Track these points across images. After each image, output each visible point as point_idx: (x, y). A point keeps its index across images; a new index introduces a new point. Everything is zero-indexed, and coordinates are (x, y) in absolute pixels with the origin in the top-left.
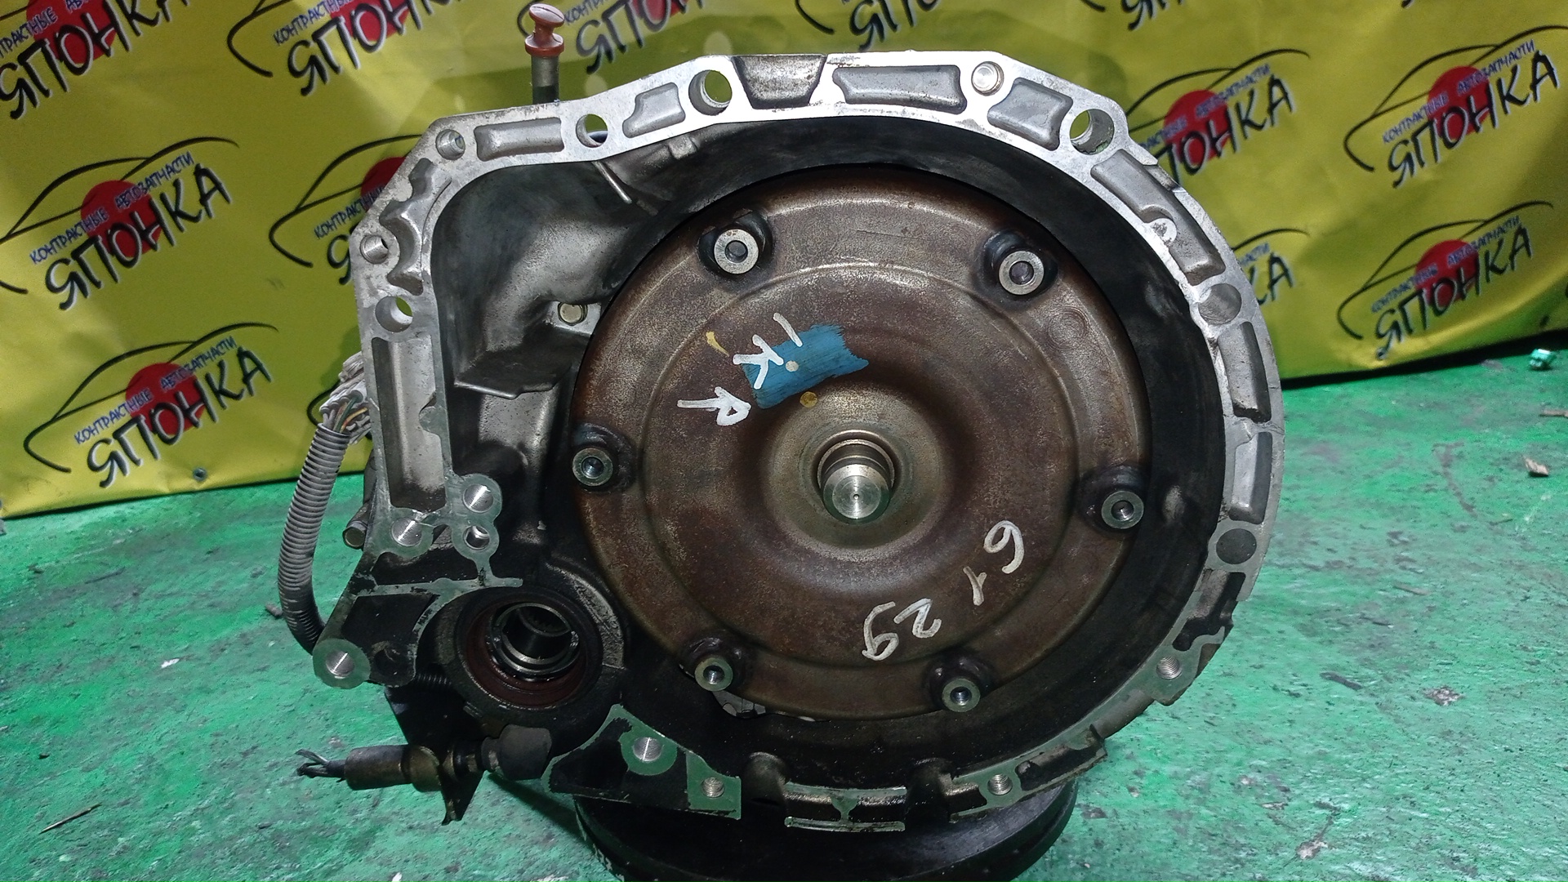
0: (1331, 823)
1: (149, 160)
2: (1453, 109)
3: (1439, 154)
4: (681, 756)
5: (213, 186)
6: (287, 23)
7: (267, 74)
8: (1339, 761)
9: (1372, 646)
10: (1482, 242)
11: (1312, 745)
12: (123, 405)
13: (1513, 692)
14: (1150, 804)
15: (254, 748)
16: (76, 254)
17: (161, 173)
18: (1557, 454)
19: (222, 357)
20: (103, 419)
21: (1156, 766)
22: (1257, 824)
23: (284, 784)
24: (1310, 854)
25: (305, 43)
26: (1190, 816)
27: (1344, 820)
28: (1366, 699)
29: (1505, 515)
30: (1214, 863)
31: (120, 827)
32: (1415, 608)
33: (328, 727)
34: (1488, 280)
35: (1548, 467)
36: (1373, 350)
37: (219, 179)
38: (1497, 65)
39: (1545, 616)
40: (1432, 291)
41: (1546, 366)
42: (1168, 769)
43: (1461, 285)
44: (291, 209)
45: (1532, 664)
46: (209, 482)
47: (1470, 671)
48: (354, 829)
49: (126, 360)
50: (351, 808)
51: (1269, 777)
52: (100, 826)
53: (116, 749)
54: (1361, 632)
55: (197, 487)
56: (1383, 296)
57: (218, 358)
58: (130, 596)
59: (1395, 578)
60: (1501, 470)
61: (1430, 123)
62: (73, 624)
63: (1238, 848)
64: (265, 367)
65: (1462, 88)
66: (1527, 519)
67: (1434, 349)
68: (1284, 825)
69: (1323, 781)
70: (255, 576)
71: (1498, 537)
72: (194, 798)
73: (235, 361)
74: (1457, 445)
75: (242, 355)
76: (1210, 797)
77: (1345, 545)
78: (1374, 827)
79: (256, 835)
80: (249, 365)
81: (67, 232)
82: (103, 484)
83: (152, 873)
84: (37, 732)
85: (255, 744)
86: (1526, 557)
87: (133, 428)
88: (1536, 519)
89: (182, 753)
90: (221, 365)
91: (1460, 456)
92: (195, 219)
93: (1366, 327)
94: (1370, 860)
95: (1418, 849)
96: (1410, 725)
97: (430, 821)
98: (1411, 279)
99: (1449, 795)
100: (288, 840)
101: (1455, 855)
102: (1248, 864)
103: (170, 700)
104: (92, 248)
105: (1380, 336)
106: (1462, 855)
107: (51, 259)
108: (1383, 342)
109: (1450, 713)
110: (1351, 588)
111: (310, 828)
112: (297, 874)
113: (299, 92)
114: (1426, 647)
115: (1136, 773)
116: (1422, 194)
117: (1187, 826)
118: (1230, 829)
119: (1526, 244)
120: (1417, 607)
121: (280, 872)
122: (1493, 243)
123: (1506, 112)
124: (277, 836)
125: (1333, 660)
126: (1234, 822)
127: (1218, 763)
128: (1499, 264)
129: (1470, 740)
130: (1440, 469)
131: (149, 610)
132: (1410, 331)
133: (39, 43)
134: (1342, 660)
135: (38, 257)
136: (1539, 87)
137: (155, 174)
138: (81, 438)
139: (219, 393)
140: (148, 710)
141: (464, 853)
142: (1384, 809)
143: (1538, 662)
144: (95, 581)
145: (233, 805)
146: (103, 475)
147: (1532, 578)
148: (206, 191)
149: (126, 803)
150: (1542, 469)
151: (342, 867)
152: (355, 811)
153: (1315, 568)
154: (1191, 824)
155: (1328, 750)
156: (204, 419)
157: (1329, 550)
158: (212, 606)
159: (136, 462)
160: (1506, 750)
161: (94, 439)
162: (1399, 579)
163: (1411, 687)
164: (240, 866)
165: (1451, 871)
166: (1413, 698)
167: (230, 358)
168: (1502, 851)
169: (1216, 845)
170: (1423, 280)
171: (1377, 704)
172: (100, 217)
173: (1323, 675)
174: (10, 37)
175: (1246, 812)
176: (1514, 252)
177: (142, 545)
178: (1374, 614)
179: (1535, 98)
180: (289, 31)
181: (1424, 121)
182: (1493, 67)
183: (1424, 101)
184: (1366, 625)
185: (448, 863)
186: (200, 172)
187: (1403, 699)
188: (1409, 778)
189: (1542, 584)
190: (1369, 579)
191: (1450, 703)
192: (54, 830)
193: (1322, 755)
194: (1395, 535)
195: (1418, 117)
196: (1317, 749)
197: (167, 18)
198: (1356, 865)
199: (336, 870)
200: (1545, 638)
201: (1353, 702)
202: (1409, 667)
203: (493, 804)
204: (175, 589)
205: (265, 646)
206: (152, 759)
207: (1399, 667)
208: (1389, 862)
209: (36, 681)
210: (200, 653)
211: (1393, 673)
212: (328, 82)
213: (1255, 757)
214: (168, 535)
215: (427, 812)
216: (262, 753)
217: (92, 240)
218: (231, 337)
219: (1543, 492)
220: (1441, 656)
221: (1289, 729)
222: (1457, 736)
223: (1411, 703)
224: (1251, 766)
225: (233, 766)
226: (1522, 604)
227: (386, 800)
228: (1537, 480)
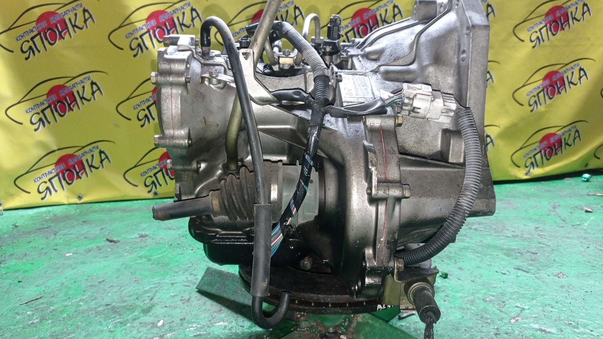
0: (522, 312)
1: (74, 78)
2: (551, 85)
3: (546, 101)
6: (131, 31)
7: (122, 49)
8: (523, 294)
9: (532, 260)
10: (563, 134)
11: (512, 289)
12: (54, 169)
13: (586, 274)
14: (452, 305)
15: (103, 281)
16: (43, 111)
17: (78, 83)
18: (594, 206)
20: (45, 174)
21: (454, 294)
22: (494, 312)
23: (115, 292)
24: (515, 321)
25: (137, 39)
26: (468, 309)
27: (527, 311)
28: (531, 275)
29: (578, 223)
30: (478, 323)
31: (51, 304)
32: (547, 249)
33: (132, 275)
34: (566, 148)
35: (592, 210)
36: (524, 172)
37: (100, 86)
38: (567, 71)
39: (596, 253)
40: (545, 151)
41: (588, 180)
42: (459, 295)
43: (556, 150)
44: (125, 98)
45: (592, 266)
46: (83, 200)
47: (569, 268)
48: (144, 306)
49: (57, 152)
50: (142, 300)
51: (497, 298)
52: (42, 303)
53: (49, 280)
54: (528, 256)
55: (78, 202)
56: (527, 152)
57: (92, 153)
58: (53, 234)
59: (538, 240)
60: (575, 210)
61: (543, 90)
62: (31, 242)
63: (487, 319)
64: (109, 157)
65: (554, 78)
66: (586, 224)
67: (546, 173)
68: (503, 312)
69: (518, 299)
70: (102, 229)
71: (576, 229)
72: (80, 296)
73: (98, 154)
74: (557, 202)
75: (101, 152)
76: (475, 304)
77: (519, 230)
78: (538, 314)
79: (105, 307)
80: (103, 156)
81: (41, 103)
82: (42, 199)
83: (64, 318)
84: (17, 274)
85: (103, 279)
86: (587, 235)
87: (57, 178)
88: (589, 225)
89: (75, 282)
90: (93, 156)
91: (559, 206)
92: (89, 100)
93: (522, 163)
94: (538, 323)
95: (555, 320)
96: (548, 284)
97: (173, 305)
98: (537, 146)
99: (566, 305)
100: (118, 309)
101: (570, 323)
102: (491, 324)
103: (70, 266)
104: (49, 109)
105: (527, 167)
106: (572, 323)
107: (33, 112)
108: (527, 169)
109: (563, 281)
110: (522, 243)
111: (126, 306)
112: (122, 320)
113: (133, 56)
114: (552, 261)
115: (446, 296)
116: (541, 116)
117: (467, 312)
118: (483, 313)
119: (579, 136)
120: (549, 249)
121: (115, 319)
122: (567, 134)
123: (570, 88)
124: (114, 308)
125: (518, 264)
126: (485, 310)
127: (477, 293)
128: (569, 143)
129: (571, 288)
130: (552, 209)
131: (60, 238)
132: (537, 166)
133: (39, 34)
134: (521, 264)
135: (28, 111)
136: (582, 79)
137: (76, 83)
138: (36, 180)
139: (91, 166)
140: (61, 268)
141: (187, 314)
142: (542, 308)
143: (595, 266)
144: (39, 229)
145: (95, 298)
146: (43, 195)
147: (589, 241)
148: (94, 90)
149: (53, 296)
150: (590, 210)
151: (139, 318)
152: (144, 301)
153: (509, 237)
154: (468, 311)
155: (518, 290)
156: (84, 176)
157: (513, 231)
158: (86, 238)
159: (56, 191)
160: (586, 292)
161: (41, 181)
162: (540, 241)
163: (547, 272)
164: (99, 316)
165: (568, 327)
167: (96, 153)
168: (588, 322)
169: (479, 317)
170: (542, 147)
171: (536, 277)
172: (54, 98)
173: (514, 268)
174: (29, 31)
175: (489, 308)
176: (575, 139)
177: (56, 219)
178: (533, 251)
179: (580, 83)
180: (131, 34)
181: (541, 89)
182: (565, 72)
183: (541, 82)
184: (529, 254)
185: (182, 317)
186: (93, 83)
187: (546, 276)
188: (550, 299)
189: (594, 243)
190: (529, 240)
191: (563, 277)
192: (25, 304)
193: (516, 292)
194: (537, 228)
195: (539, 87)
196: (514, 290)
197: (87, 27)
198: (532, 325)
199: (137, 319)
200: (597, 259)
201: (526, 276)
202: (547, 266)
203: (198, 300)
204: (70, 233)
205: (106, 250)
206: (63, 283)
207: (543, 266)
208: (545, 324)
209: (16, 259)
210: (81, 252)
211: (540, 268)
212: (144, 53)
213: (491, 292)
214: (67, 216)
215: (172, 302)
216: (106, 282)
217: (50, 106)
218: (98, 146)
219: (591, 217)
220: (558, 263)
221: (503, 284)
222: (566, 287)
223: (548, 277)
224: (489, 295)
225: (95, 286)
226: (587, 249)
227: (156, 298)
228: (588, 214)
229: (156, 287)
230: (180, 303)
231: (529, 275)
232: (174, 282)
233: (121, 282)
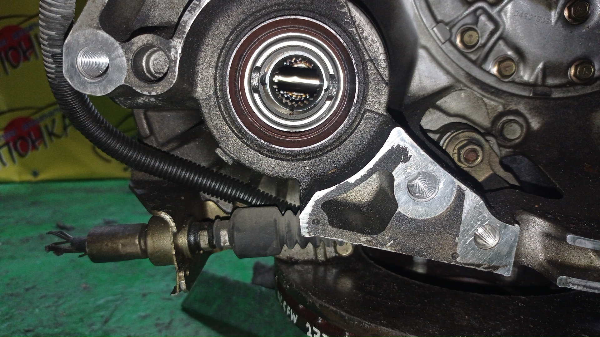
33: (82, 278)
46: (39, 178)
55: (33, 179)
57: (53, 117)
73: (61, 119)
80: (68, 122)
87: (6, 148)
90: (53, 121)
139: (51, 134)
159: (5, 165)
167: (58, 118)
172: (5, 41)
225: (18, 295)
227: (114, 319)
229: (117, 300)
230: (154, 330)
232: (146, 291)
233: (61, 289)
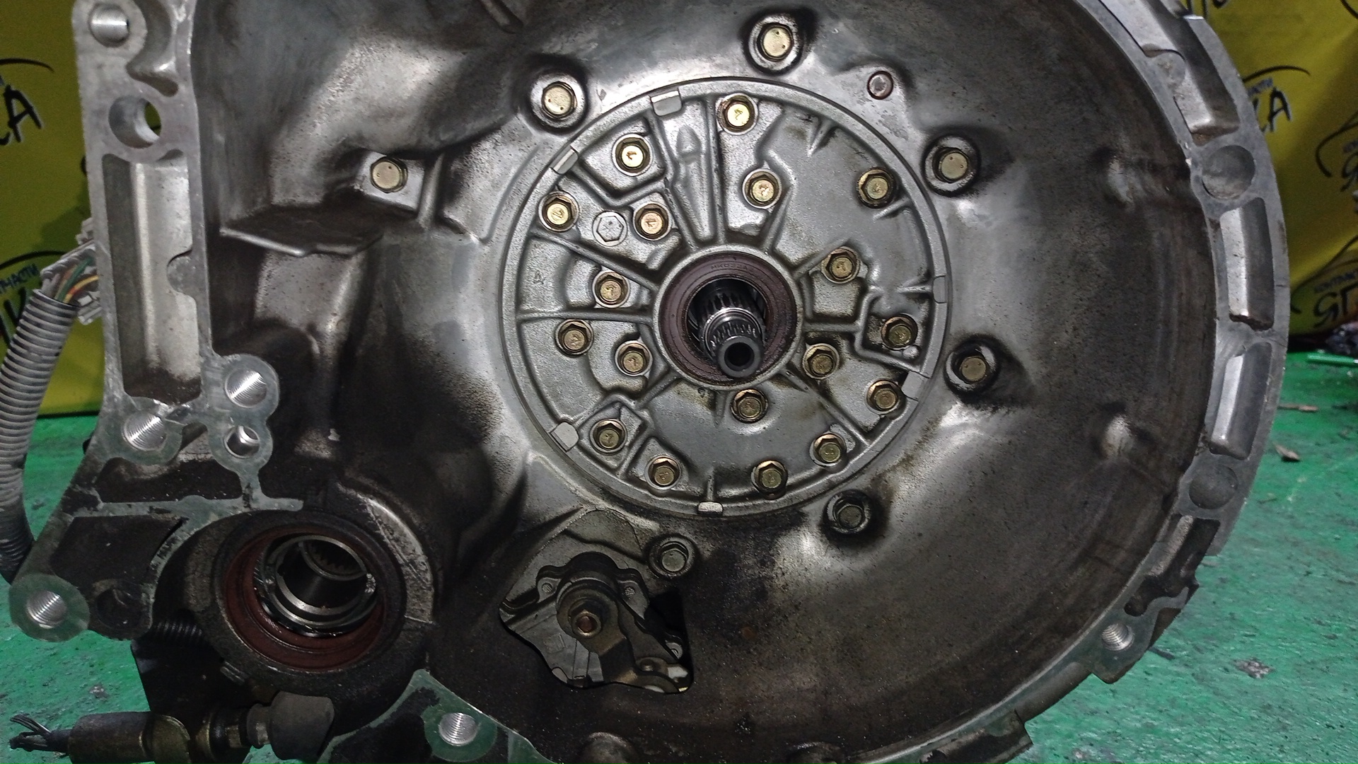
4: (503, 736)
5: (22, 109)
8: (1168, 735)
11: (1138, 717)
13: (1319, 666)
18: (1300, 442)
19: (23, 285)
28: (1182, 670)
29: (1270, 494)
32: (1207, 579)
33: (92, 673)
35: (1297, 453)
37: (31, 103)
39: (1330, 591)
45: (1330, 638)
47: (1273, 643)
51: (1102, 751)
66: (1290, 499)
71: (1269, 515)
86: (1298, 534)
88: (1299, 500)
96: (1229, 698)
109: (1265, 687)
114: (1227, 619)
120: (1211, 579)
127: (1048, 734)
129: (1291, 715)
143: (1335, 637)
147: (1309, 554)
148: (16, 113)
150: (1292, 455)
155: (1156, 723)
160: (1328, 726)
163: (1222, 659)
166: (1226, 670)
171: (1193, 675)
187: (1216, 670)
189: (1319, 560)
191: (1262, 676)
193: (1149, 728)
196: (1144, 721)
200: (1336, 613)
201: (1170, 672)
202: (1216, 638)
207: (1208, 637)
211: (1201, 643)
213: (1086, 729)
218: (34, 265)
219: (1298, 476)
220: (1243, 627)
221: (1113, 700)
222: (1277, 710)
223: (1225, 675)
224: (1082, 739)
226: (1306, 579)
228: (1290, 464)
231: (1175, 669)
233: (52, 700)
